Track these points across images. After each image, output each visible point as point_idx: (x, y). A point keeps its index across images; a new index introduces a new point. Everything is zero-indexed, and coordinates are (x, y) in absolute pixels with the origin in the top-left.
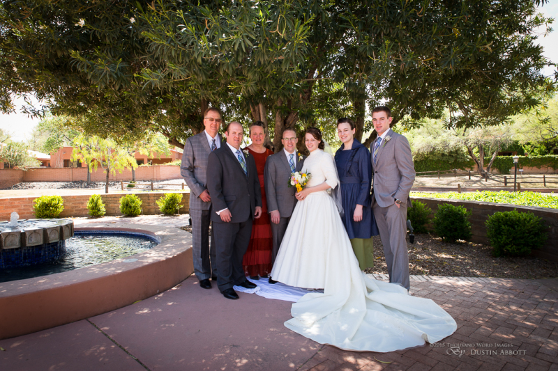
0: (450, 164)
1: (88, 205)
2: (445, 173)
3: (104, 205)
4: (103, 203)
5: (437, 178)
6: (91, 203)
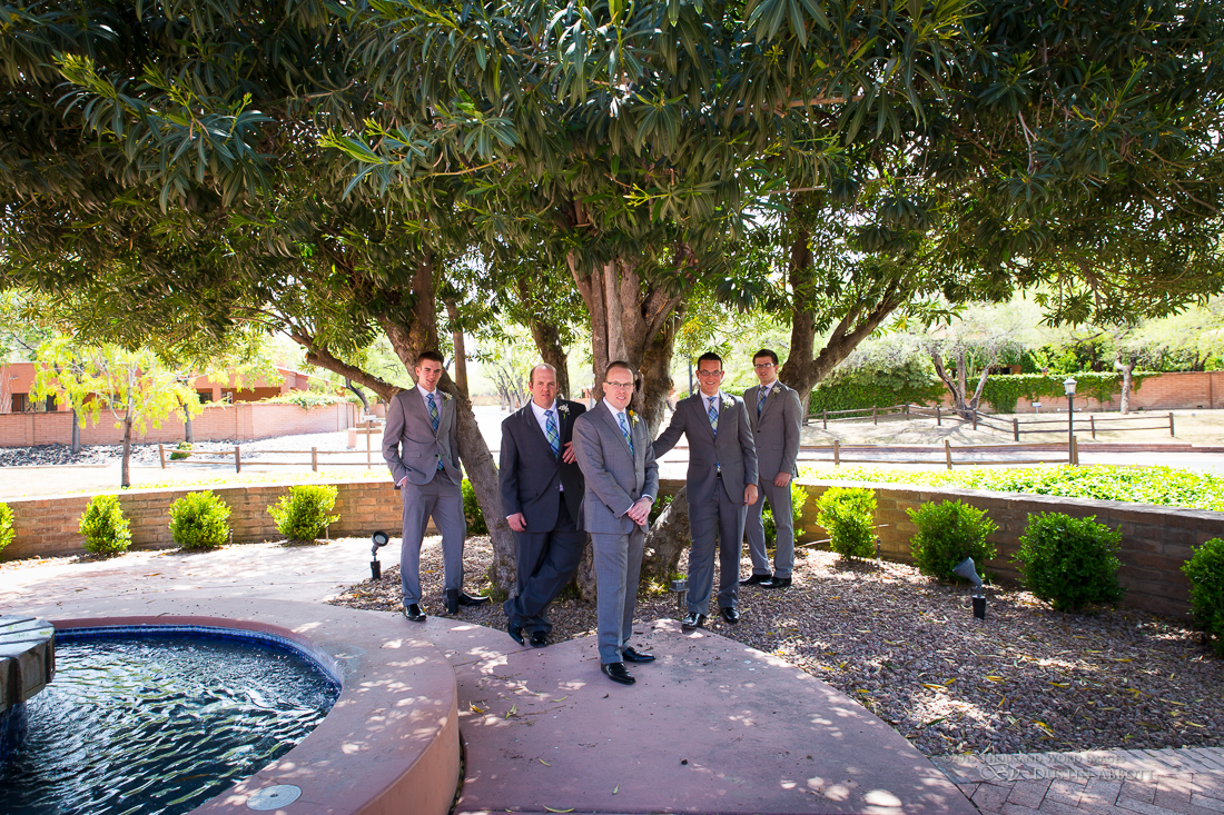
0: (895, 393)
1: (83, 523)
2: (886, 412)
3: (127, 522)
4: (126, 516)
5: (871, 424)
6: (92, 518)
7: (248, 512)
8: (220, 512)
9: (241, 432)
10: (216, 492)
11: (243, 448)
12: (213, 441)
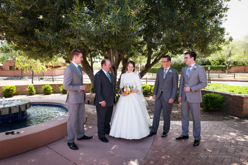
3: (35, 89)
6: (29, 89)
7: (55, 88)
8: (51, 88)
9: (53, 74)
10: (50, 85)
11: (54, 77)
12: (48, 76)
